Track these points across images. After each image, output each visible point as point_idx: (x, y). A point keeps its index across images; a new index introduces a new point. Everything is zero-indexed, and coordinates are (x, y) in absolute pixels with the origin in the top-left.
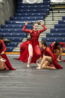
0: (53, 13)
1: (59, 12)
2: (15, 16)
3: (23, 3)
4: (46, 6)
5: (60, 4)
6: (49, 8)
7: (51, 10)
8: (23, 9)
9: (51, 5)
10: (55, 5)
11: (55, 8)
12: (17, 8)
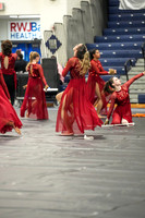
2: (104, 34)
3: (120, 8)
8: (120, 19)
12: (109, 19)
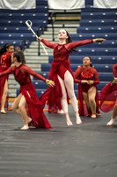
0: (53, 27)
1: (63, 27)
4: (41, 14)
5: (65, 13)
6: (45, 18)
7: (50, 22)
9: (50, 13)
10: (57, 13)
11: (57, 18)
